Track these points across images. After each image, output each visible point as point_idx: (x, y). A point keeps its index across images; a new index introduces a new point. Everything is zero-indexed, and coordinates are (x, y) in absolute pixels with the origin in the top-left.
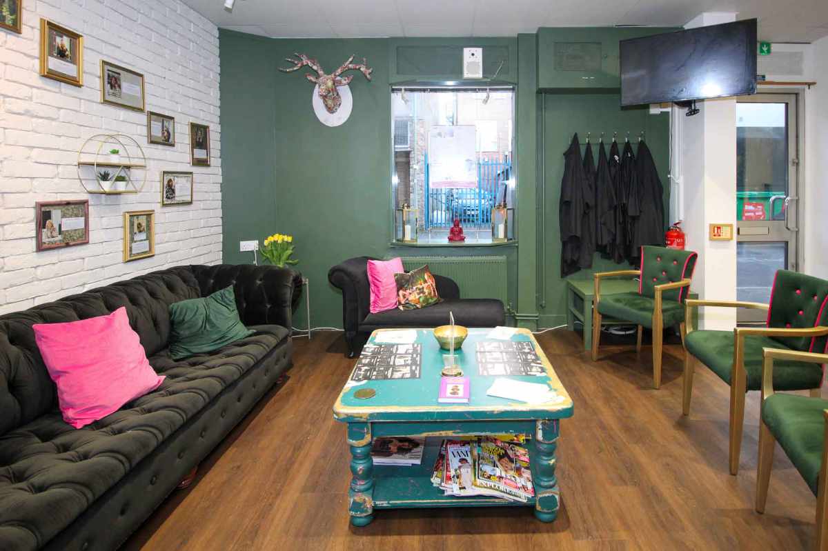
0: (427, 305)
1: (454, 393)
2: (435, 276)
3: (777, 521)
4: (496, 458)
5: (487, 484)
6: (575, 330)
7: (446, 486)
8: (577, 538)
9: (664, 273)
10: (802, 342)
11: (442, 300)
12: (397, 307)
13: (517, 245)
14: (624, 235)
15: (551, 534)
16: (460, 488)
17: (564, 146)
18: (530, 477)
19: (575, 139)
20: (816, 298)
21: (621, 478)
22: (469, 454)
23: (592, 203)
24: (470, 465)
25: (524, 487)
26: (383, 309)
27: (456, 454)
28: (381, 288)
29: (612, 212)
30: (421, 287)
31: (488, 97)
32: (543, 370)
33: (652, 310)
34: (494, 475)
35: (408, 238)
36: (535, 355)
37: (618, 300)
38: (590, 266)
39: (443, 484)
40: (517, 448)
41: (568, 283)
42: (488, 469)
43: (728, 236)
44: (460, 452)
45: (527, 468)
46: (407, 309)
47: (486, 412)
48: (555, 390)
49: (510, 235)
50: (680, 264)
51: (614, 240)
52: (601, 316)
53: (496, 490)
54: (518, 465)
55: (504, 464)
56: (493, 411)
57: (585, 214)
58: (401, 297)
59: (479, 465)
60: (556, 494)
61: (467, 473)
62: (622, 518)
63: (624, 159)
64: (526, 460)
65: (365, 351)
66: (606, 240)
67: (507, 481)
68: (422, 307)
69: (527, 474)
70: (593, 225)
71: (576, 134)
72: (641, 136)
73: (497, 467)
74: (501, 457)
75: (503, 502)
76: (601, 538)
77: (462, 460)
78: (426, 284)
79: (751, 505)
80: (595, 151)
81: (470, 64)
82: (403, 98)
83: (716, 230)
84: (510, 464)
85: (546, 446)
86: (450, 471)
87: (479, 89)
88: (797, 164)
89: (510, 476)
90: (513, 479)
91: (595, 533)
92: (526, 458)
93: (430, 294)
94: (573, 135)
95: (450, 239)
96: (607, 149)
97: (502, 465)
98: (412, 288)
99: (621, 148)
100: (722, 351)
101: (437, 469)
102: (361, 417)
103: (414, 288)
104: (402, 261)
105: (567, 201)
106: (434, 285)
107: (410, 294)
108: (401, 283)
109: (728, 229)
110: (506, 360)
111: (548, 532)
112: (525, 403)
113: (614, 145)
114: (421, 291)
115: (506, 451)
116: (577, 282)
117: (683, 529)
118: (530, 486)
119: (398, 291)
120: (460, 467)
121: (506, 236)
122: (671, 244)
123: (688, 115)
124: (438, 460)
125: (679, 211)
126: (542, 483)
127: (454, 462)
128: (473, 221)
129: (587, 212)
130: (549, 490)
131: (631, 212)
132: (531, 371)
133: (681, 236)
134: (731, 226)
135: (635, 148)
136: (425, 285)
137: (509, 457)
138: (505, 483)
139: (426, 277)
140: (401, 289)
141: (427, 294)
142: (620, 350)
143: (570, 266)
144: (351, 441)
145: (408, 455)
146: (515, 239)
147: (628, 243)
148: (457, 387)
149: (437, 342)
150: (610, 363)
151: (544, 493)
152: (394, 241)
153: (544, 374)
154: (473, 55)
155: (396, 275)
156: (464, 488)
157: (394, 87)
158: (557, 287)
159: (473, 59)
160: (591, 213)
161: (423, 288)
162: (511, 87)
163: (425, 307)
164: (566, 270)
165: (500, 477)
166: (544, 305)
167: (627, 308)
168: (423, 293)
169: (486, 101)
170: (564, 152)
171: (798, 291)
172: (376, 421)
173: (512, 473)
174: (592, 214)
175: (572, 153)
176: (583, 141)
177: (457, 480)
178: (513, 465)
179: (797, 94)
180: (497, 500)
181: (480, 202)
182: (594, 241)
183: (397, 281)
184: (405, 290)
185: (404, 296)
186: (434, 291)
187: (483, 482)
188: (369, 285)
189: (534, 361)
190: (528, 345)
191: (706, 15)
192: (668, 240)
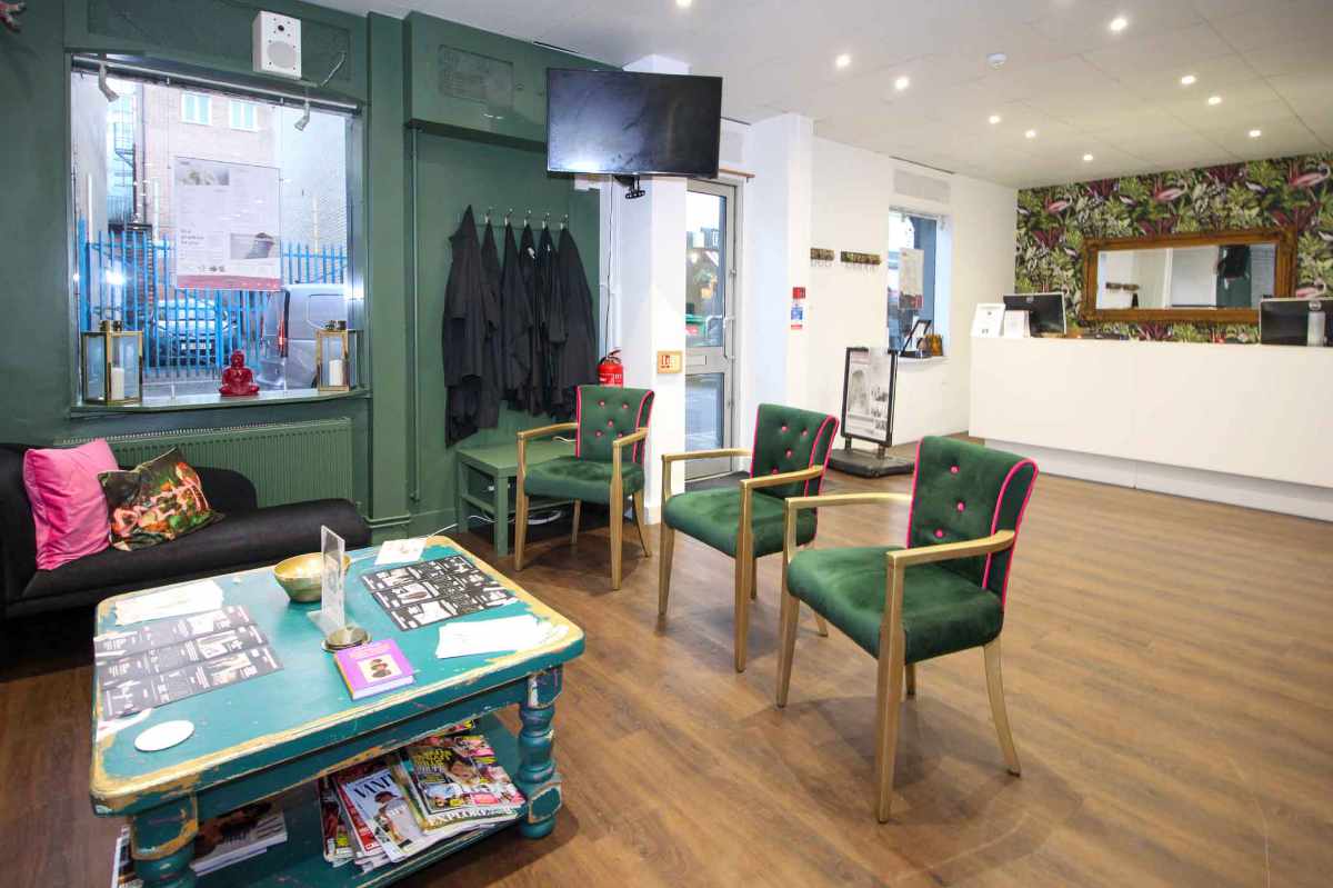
0: (188, 530)
1: (381, 671)
2: (198, 470)
3: (801, 710)
4: (442, 768)
5: (446, 818)
6: (470, 529)
7: (367, 854)
8: (594, 838)
9: (611, 423)
10: (793, 489)
11: (221, 516)
12: (111, 547)
13: (368, 396)
14: (543, 373)
15: (557, 851)
16: (401, 846)
17: (450, 225)
18: (505, 776)
19: (468, 216)
20: (805, 433)
21: (618, 726)
22: (389, 780)
23: (496, 322)
24: (403, 799)
25: (506, 796)
26: (70, 558)
27: (364, 790)
28: (68, 511)
29: (526, 336)
30: (169, 495)
31: (307, 118)
32: (509, 595)
33: (608, 478)
34: (454, 797)
35: (118, 393)
36: (480, 573)
37: (555, 471)
38: (494, 425)
39: (359, 855)
40: (467, 739)
41: (458, 454)
42: (439, 791)
43: (678, 368)
44: (371, 786)
45: (495, 765)
46: (137, 546)
47: (454, 686)
48: (546, 619)
49: (354, 382)
50: (632, 408)
51: (529, 379)
52: (527, 498)
53: (466, 819)
54: (480, 766)
55: (461, 773)
56: (464, 683)
57: (487, 339)
58: (121, 524)
59: (420, 791)
60: (556, 784)
61: (399, 814)
62: (641, 781)
63: (541, 253)
64: (489, 752)
65: (105, 650)
66: (516, 379)
67: (479, 797)
68: (178, 537)
69: (500, 774)
70: (498, 357)
71: (470, 208)
72: (564, 222)
73: (452, 781)
74: (450, 763)
75: (476, 834)
76: (627, 821)
77: (381, 797)
78: (182, 489)
79: (771, 702)
80: (499, 237)
81: (274, 46)
82: (103, 87)
83: (665, 358)
84: (469, 768)
85: (541, 714)
86: (365, 826)
87: (286, 100)
88: (734, 275)
89: (478, 787)
90: (484, 790)
91: (618, 820)
92: (485, 750)
93: (192, 507)
94: (465, 208)
95: (225, 393)
96: (517, 236)
97: (457, 775)
98: (148, 500)
99: (536, 238)
100: (719, 516)
101: (331, 833)
102: (180, 788)
103: (153, 500)
104: (111, 446)
105: (458, 319)
106: (199, 488)
107: (143, 513)
108: (117, 493)
109: (678, 357)
110: (436, 594)
111: (550, 850)
112: (512, 652)
113: (527, 231)
114: (171, 503)
115: (453, 752)
116: (474, 451)
117: (716, 761)
118: (511, 789)
119: (111, 510)
120: (382, 811)
121: (347, 381)
122: (607, 382)
123: (627, 196)
124: (326, 818)
125: (615, 334)
126: (536, 776)
127: (368, 807)
128: (202, 363)
129: (489, 336)
130: (547, 783)
131: (554, 336)
132: (490, 601)
133: (619, 370)
134: (680, 353)
135: (556, 239)
136: (178, 491)
137: (460, 758)
138: (477, 802)
139: (179, 473)
140: (119, 505)
141: (185, 508)
142: (547, 546)
143: (460, 426)
144: (145, 850)
145: (252, 834)
146: (362, 386)
147: (549, 384)
148: (379, 661)
149: (284, 592)
150: (543, 568)
151: (538, 792)
152: (80, 404)
153: (513, 601)
154: (281, 28)
155: (103, 477)
156: (408, 842)
157: (76, 58)
158: (439, 462)
159: (280, 37)
160: (495, 339)
161: (175, 497)
162: (355, 107)
163: (184, 535)
164: (454, 435)
165: (465, 796)
166: (417, 498)
167: (571, 479)
168: (176, 506)
169: (301, 125)
170: (450, 235)
171: (784, 428)
172: (219, 782)
173: (478, 781)
174: (497, 340)
175: (464, 236)
176: (482, 219)
177: (388, 835)
178: (474, 769)
179: (735, 187)
180: (465, 838)
181: (218, 326)
182: (500, 384)
183: (105, 490)
184: (131, 507)
185: (128, 520)
186: (201, 500)
187: (438, 816)
188: (30, 504)
189: (484, 584)
190: (458, 561)
191: (655, 58)
192: (603, 377)
